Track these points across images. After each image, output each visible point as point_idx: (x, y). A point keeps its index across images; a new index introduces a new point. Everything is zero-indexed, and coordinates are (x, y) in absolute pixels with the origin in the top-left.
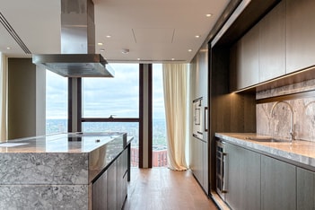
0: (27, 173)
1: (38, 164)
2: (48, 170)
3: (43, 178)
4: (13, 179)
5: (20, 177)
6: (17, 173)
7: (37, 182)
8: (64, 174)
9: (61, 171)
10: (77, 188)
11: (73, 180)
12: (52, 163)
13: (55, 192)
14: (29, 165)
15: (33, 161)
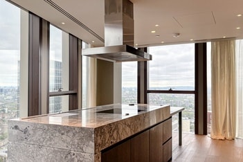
0: (56, 140)
1: (63, 134)
2: (69, 140)
3: (65, 145)
4: (48, 143)
5: (53, 142)
6: (51, 139)
7: (61, 147)
8: (78, 144)
9: (76, 141)
10: (87, 155)
11: (84, 149)
12: (71, 134)
13: (73, 157)
14: (57, 134)
15: (59, 131)
